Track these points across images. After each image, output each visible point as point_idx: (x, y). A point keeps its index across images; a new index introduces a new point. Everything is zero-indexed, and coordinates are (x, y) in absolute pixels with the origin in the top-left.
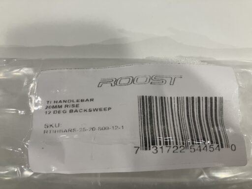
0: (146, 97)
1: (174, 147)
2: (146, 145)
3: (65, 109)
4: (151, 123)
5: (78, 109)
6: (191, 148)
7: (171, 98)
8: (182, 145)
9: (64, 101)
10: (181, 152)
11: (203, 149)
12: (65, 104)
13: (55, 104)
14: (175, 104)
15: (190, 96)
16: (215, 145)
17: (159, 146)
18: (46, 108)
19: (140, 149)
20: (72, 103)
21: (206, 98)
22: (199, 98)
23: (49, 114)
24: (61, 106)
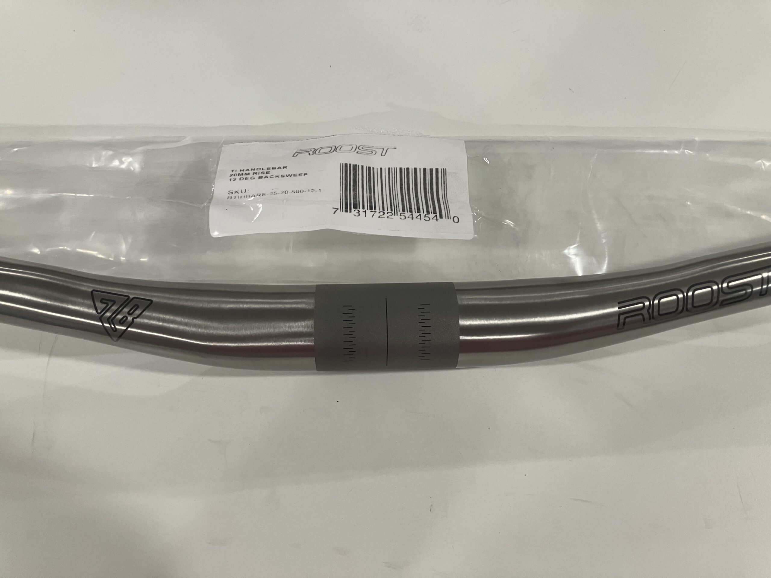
0: (350, 165)
1: (379, 212)
2: (346, 208)
3: (253, 176)
4: (355, 190)
5: (268, 175)
6: (401, 215)
7: (381, 169)
8: (389, 210)
9: (252, 169)
10: (388, 217)
11: (416, 218)
12: (253, 171)
13: (241, 173)
14: (385, 174)
15: (404, 166)
16: (432, 215)
17: (361, 210)
18: (231, 176)
19: (339, 210)
20: (261, 171)
21: (425, 170)
22: (415, 169)
23: (234, 180)
24: (249, 174)
